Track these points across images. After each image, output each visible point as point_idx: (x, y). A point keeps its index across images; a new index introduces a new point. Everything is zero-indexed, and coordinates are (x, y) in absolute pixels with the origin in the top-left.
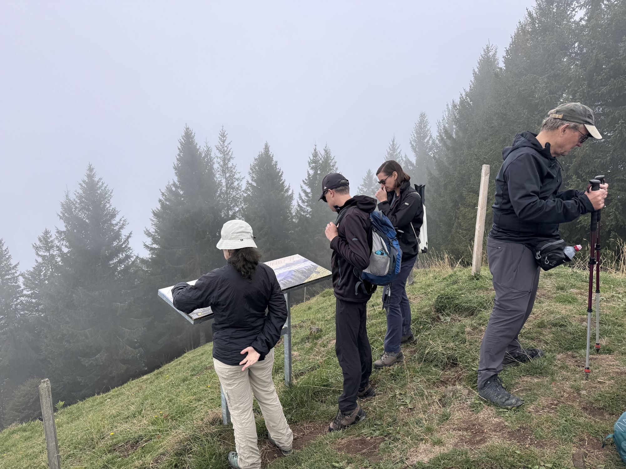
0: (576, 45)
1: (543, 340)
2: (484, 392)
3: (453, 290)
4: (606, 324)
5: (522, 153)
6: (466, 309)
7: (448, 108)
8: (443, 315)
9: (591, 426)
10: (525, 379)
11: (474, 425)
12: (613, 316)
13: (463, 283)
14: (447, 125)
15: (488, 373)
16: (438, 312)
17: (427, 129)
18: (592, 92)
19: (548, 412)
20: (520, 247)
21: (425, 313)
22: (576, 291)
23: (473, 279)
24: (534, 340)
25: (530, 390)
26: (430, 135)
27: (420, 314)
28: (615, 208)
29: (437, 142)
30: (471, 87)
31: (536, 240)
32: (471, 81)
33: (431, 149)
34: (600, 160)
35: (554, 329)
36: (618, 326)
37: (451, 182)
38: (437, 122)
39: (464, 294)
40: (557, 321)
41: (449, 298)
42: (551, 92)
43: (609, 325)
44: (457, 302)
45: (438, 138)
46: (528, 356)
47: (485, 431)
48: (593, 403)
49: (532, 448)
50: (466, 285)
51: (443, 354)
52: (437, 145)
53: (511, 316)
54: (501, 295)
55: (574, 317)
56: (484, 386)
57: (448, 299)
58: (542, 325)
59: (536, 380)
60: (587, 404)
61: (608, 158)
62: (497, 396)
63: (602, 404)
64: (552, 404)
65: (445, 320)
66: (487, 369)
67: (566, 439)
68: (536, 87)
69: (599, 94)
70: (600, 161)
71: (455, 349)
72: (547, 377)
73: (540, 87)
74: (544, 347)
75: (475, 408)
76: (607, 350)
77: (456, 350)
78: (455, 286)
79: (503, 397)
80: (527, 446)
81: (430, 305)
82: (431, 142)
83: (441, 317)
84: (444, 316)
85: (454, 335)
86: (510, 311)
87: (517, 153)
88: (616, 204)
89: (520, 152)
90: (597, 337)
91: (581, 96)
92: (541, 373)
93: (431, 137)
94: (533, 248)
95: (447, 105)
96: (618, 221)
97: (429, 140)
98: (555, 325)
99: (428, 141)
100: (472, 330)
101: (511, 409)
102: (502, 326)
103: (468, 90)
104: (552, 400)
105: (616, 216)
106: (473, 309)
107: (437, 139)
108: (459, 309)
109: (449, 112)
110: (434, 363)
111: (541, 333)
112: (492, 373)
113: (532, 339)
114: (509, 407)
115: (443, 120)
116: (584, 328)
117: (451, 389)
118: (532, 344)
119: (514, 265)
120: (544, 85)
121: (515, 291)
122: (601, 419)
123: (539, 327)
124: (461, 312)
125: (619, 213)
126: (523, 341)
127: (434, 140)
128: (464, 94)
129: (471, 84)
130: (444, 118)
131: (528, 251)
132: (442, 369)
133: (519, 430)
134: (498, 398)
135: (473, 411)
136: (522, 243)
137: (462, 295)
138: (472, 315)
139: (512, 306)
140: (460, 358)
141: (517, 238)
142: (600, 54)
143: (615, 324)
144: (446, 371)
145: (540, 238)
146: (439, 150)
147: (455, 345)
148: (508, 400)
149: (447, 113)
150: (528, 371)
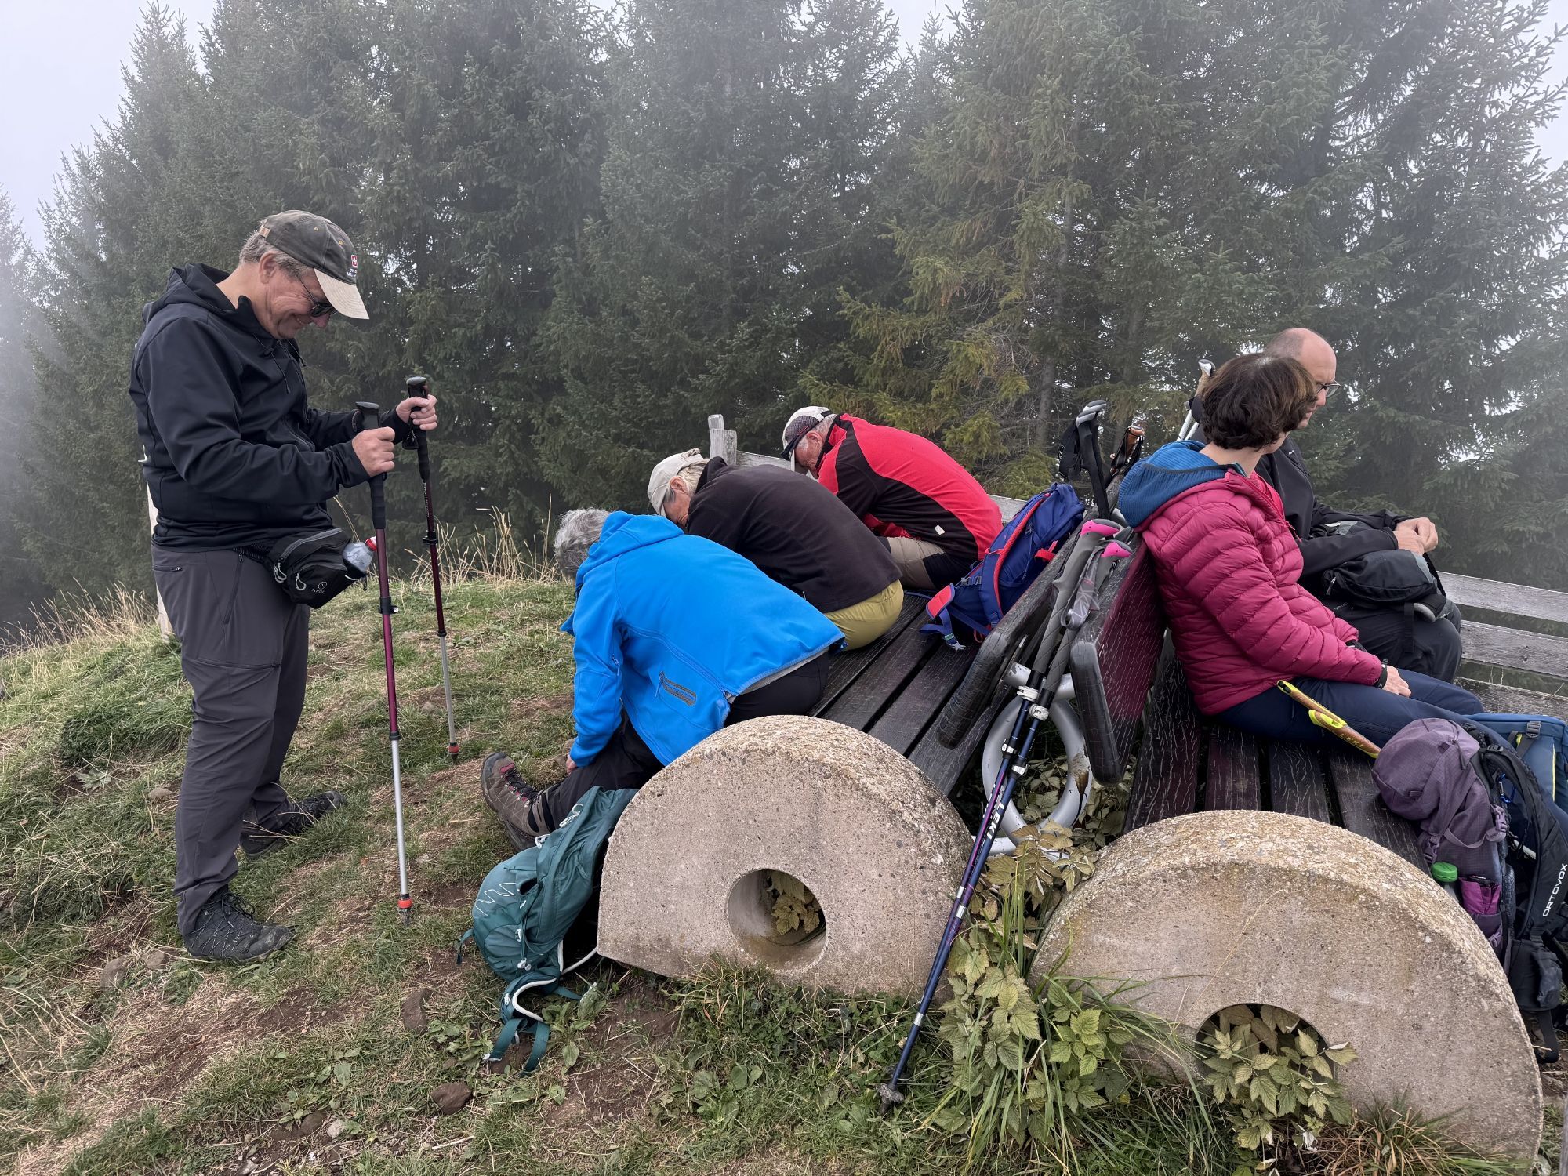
0: (374, 51)
1: (343, 767)
2: (197, 941)
3: (112, 695)
4: (469, 696)
5: (169, 319)
6: (152, 738)
7: (68, 170)
8: (87, 771)
9: (438, 927)
10: (302, 872)
11: (175, 1037)
12: (486, 674)
13: (141, 669)
14: (74, 220)
15: (201, 890)
16: (71, 765)
17: (10, 226)
18: (424, 171)
19: (351, 931)
20: (228, 558)
21: (33, 777)
22: (414, 634)
23: (168, 653)
24: (322, 773)
25: (312, 895)
26: (22, 244)
27: (14, 786)
28: (507, 437)
29: (52, 266)
30: (124, 117)
31: (266, 536)
32: (124, 100)
33: (36, 289)
34: (463, 330)
35: (364, 735)
36: (493, 694)
37: (114, 385)
38: (40, 208)
39: (145, 699)
40: (369, 715)
41: (99, 720)
42: (335, 161)
43: (475, 697)
44: (124, 724)
45: (54, 255)
46: (308, 815)
47: (203, 1040)
48: (441, 876)
49: (315, 1031)
50: (149, 675)
51: (92, 878)
52: (53, 276)
53: (237, 733)
54: (203, 688)
55: (406, 695)
56: (196, 925)
57: (98, 722)
58: (337, 733)
59: (325, 867)
60: (430, 881)
61: (479, 327)
62: (228, 941)
63: (458, 870)
64: (359, 910)
65: (95, 782)
66: (197, 882)
67: (387, 977)
68: (296, 144)
69: (438, 178)
70: (465, 334)
71: (125, 853)
72: (349, 850)
73: (306, 145)
74: (344, 782)
75: (179, 991)
76: (473, 750)
77: (126, 856)
78: (119, 683)
79: (244, 938)
80: (304, 1031)
81: (45, 753)
82: (31, 266)
83: (85, 778)
84: (91, 772)
85: (118, 817)
86: (234, 721)
87: (162, 318)
88: (509, 426)
89: (167, 316)
90: (451, 729)
91: (401, 178)
92: (338, 846)
93: (28, 251)
94: (263, 557)
95: (65, 160)
96: (517, 464)
97: (25, 259)
98: (366, 724)
99: (21, 265)
100: (169, 789)
101: (267, 960)
102: (221, 762)
103: (117, 122)
104: (360, 900)
105: (512, 453)
106: (174, 734)
107: (50, 258)
108: (134, 742)
109: (75, 181)
110: (68, 912)
111: (335, 753)
112: (211, 889)
113: (316, 771)
114: (261, 957)
115: (59, 205)
116: (425, 716)
117: (114, 967)
118: (316, 782)
119: (223, 607)
120: (314, 140)
121: (237, 671)
122: (457, 905)
123: (331, 739)
124: (141, 748)
125: (518, 447)
126: (294, 783)
127: (39, 260)
128: (106, 135)
129: (124, 108)
130: (61, 198)
131: (250, 566)
132: (92, 920)
133: (285, 1001)
134: (233, 944)
135: (174, 1000)
136: (232, 550)
137: (140, 703)
138: (172, 748)
139: (236, 710)
140: (139, 873)
141: (217, 538)
142: (427, 83)
143: (485, 690)
144: (102, 923)
145: (272, 531)
146: (62, 291)
147: (124, 844)
148: (255, 940)
149: (67, 184)
150: (308, 850)
